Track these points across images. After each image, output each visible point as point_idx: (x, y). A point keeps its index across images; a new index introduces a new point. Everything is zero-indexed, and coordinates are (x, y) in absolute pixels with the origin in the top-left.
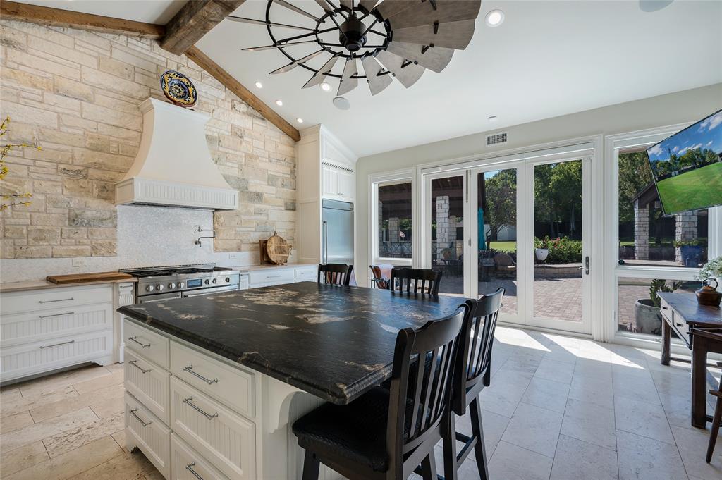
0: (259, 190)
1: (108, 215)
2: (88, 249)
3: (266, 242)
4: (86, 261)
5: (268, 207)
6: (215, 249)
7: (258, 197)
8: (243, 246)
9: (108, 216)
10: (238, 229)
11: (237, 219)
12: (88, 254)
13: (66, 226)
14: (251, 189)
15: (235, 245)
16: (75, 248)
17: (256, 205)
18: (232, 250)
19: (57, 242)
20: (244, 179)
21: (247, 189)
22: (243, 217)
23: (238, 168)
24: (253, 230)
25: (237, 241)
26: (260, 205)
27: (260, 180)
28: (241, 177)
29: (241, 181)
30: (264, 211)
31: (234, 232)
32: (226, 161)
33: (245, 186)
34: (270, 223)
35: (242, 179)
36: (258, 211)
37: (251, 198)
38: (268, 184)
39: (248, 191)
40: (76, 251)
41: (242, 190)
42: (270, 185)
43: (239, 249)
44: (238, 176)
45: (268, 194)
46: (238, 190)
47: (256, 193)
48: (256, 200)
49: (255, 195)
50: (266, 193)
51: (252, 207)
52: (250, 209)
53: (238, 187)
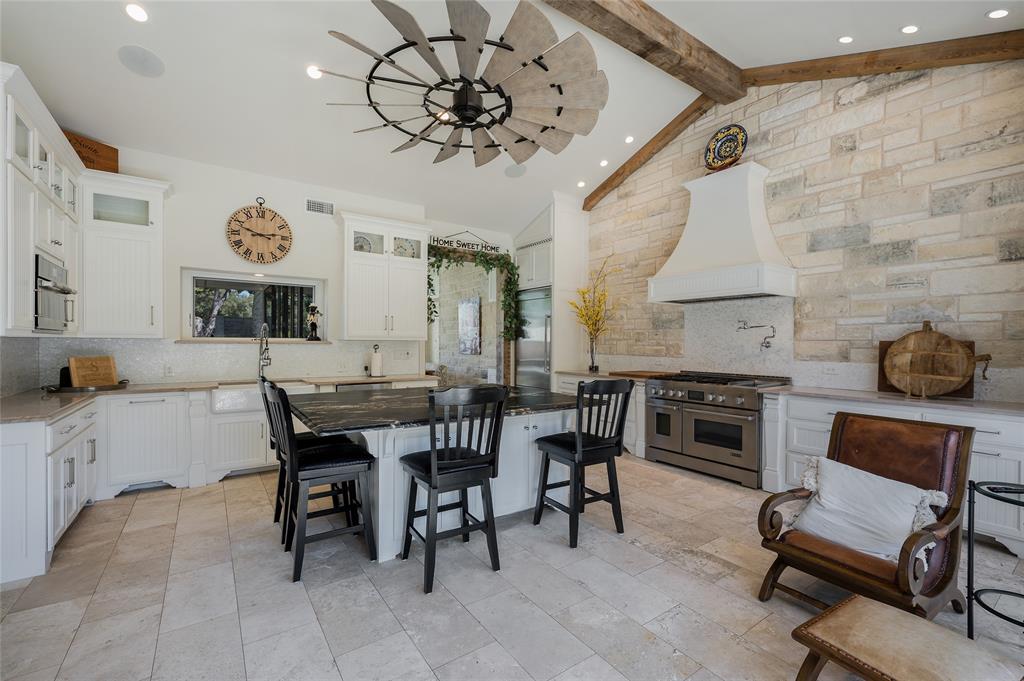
0: (900, 235)
2: (664, 350)
4: (663, 360)
5: (928, 266)
6: (797, 356)
7: (901, 250)
8: (853, 353)
10: (841, 322)
11: (840, 302)
12: (663, 353)
13: (651, 329)
14: (874, 241)
15: (833, 348)
16: (655, 348)
17: (890, 269)
18: (829, 358)
19: (646, 343)
20: (859, 226)
21: (866, 241)
22: (854, 297)
23: (846, 209)
24: (883, 320)
25: (840, 343)
26: (903, 267)
27: (905, 214)
28: (851, 223)
29: (852, 232)
30: (918, 276)
31: (833, 327)
32: (819, 206)
33: (862, 238)
34: (930, 303)
35: (855, 226)
36: (898, 280)
37: (878, 257)
38: (933, 215)
39: (867, 245)
40: (657, 351)
41: (852, 247)
42: (939, 215)
43: (845, 357)
44: (844, 224)
45: (930, 236)
46: (841, 250)
47: (893, 245)
48: (890, 259)
49: (889, 248)
50: (925, 236)
51: (879, 275)
52: (873, 280)
53: (844, 244)
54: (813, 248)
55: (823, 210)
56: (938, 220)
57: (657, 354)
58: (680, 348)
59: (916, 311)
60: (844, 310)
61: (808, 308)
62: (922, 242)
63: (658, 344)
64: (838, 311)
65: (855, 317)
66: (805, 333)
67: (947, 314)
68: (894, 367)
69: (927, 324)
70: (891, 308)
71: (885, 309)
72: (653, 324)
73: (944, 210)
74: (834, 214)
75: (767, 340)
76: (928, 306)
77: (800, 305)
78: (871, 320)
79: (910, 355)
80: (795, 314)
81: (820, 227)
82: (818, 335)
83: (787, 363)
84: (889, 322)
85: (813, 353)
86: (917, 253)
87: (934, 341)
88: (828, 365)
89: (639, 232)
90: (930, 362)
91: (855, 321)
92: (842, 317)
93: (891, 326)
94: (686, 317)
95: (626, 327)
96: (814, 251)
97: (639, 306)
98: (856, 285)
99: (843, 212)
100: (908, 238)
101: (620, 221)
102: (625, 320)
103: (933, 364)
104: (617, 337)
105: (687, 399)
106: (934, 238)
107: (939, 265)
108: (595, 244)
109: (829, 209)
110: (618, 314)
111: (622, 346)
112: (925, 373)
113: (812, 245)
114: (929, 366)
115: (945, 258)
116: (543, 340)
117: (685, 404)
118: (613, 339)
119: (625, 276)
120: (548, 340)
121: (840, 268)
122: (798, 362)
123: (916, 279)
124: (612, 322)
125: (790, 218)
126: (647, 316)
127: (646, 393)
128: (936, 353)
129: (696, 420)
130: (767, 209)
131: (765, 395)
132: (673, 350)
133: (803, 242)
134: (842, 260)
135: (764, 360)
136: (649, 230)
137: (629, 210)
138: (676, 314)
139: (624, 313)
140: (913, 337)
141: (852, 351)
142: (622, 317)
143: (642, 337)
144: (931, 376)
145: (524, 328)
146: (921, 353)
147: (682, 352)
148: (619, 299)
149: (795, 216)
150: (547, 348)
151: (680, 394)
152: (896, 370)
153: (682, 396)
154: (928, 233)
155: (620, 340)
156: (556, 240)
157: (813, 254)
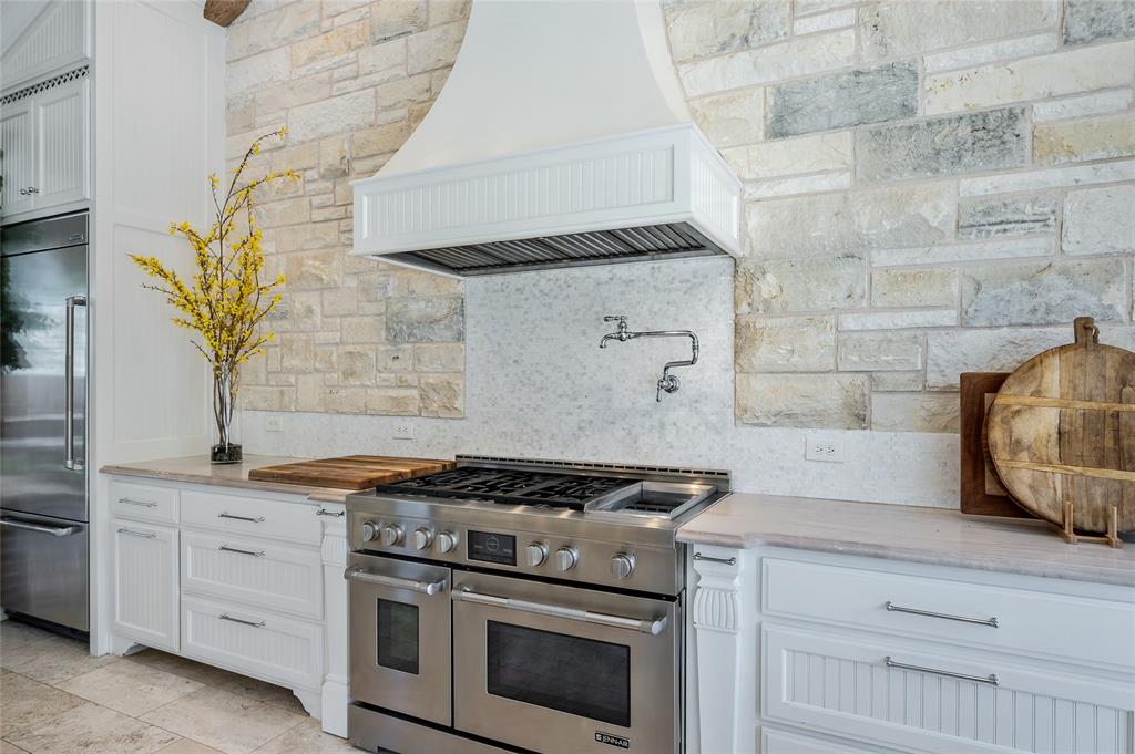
0: (990, 94)
1: (442, 309)
2: (414, 398)
3: (996, 382)
4: (411, 426)
5: (1055, 176)
6: (742, 413)
8: (879, 406)
9: (445, 312)
10: (850, 322)
11: (847, 271)
12: (413, 408)
13: (382, 344)
14: (933, 105)
15: (831, 393)
16: (393, 393)
17: (965, 183)
18: (818, 419)
19: (370, 379)
20: (890, 69)
21: (907, 110)
22: (881, 258)
23: (858, 24)
24: (949, 317)
25: (846, 379)
26: (996, 179)
27: (1000, 39)
28: (871, 62)
29: (873, 85)
30: (1034, 202)
31: (830, 337)
32: (793, 17)
33: (898, 100)
34: (1064, 272)
35: (880, 71)
36: (987, 213)
37: (938, 153)
38: (1068, 42)
39: (909, 122)
40: (397, 401)
41: (872, 126)
42: (1083, 41)
43: (860, 418)
44: (853, 65)
45: (1063, 97)
46: (847, 134)
47: (972, 119)
48: (967, 158)
49: (964, 130)
50: (1051, 97)
51: (940, 198)
52: (926, 211)
53: (854, 117)
54: (779, 129)
55: (803, 26)
56: (1080, 54)
57: (399, 409)
58: (455, 395)
59: (1033, 295)
60: (858, 292)
61: (768, 286)
62: (1043, 112)
63: (403, 384)
64: (841, 295)
65: (884, 309)
66: (763, 354)
67: (1106, 302)
68: (1016, 446)
69: (1085, 328)
70: (970, 288)
71: (955, 289)
72: (388, 329)
73: (1096, 27)
74: (829, 39)
75: (671, 371)
76: (1062, 282)
77: (752, 278)
78: (919, 318)
79: (1055, 412)
80: (736, 305)
81: (798, 73)
82: (795, 359)
83: (719, 433)
84: (965, 324)
85: (780, 406)
86: (1028, 142)
87: (1110, 373)
88: (817, 436)
89: (350, 85)
90: (1109, 434)
91: (884, 320)
92: (852, 310)
93: (969, 334)
94: (469, 310)
95: (321, 336)
96: (783, 135)
97: (352, 282)
98: (887, 225)
99: (851, 33)
100: (1008, 100)
101: (304, 56)
102: (318, 319)
103: (1117, 440)
104: (296, 363)
105: (466, 561)
106: (1067, 103)
107: (1084, 174)
108: (240, 114)
109: (817, 23)
110: (300, 301)
111: (309, 389)
112: (1101, 464)
113: (779, 119)
114: (1109, 443)
115: (1101, 154)
116: (60, 371)
117: (460, 575)
118: (289, 371)
119: (317, 200)
120: (80, 370)
121: (845, 180)
122: (745, 430)
123: (1029, 210)
124: (285, 325)
125: (723, 47)
126: (372, 308)
127: (351, 538)
128: (1124, 407)
129: (493, 626)
130: (667, 24)
131: (697, 549)
132: (440, 401)
133: (755, 112)
134: (849, 159)
135: (662, 426)
136: (376, 78)
137: (326, 24)
138: (446, 304)
139: (313, 300)
140: (1055, 361)
141: (876, 398)
142: (309, 311)
143: (359, 365)
144: (1116, 474)
145: (18, 337)
146: (1080, 405)
147: (458, 404)
148: (301, 264)
149: (737, 42)
150: (73, 393)
151: (444, 542)
152: (1024, 455)
153: (452, 549)
154: (1057, 91)
155: (304, 372)
156: (101, 68)
157: (779, 144)
